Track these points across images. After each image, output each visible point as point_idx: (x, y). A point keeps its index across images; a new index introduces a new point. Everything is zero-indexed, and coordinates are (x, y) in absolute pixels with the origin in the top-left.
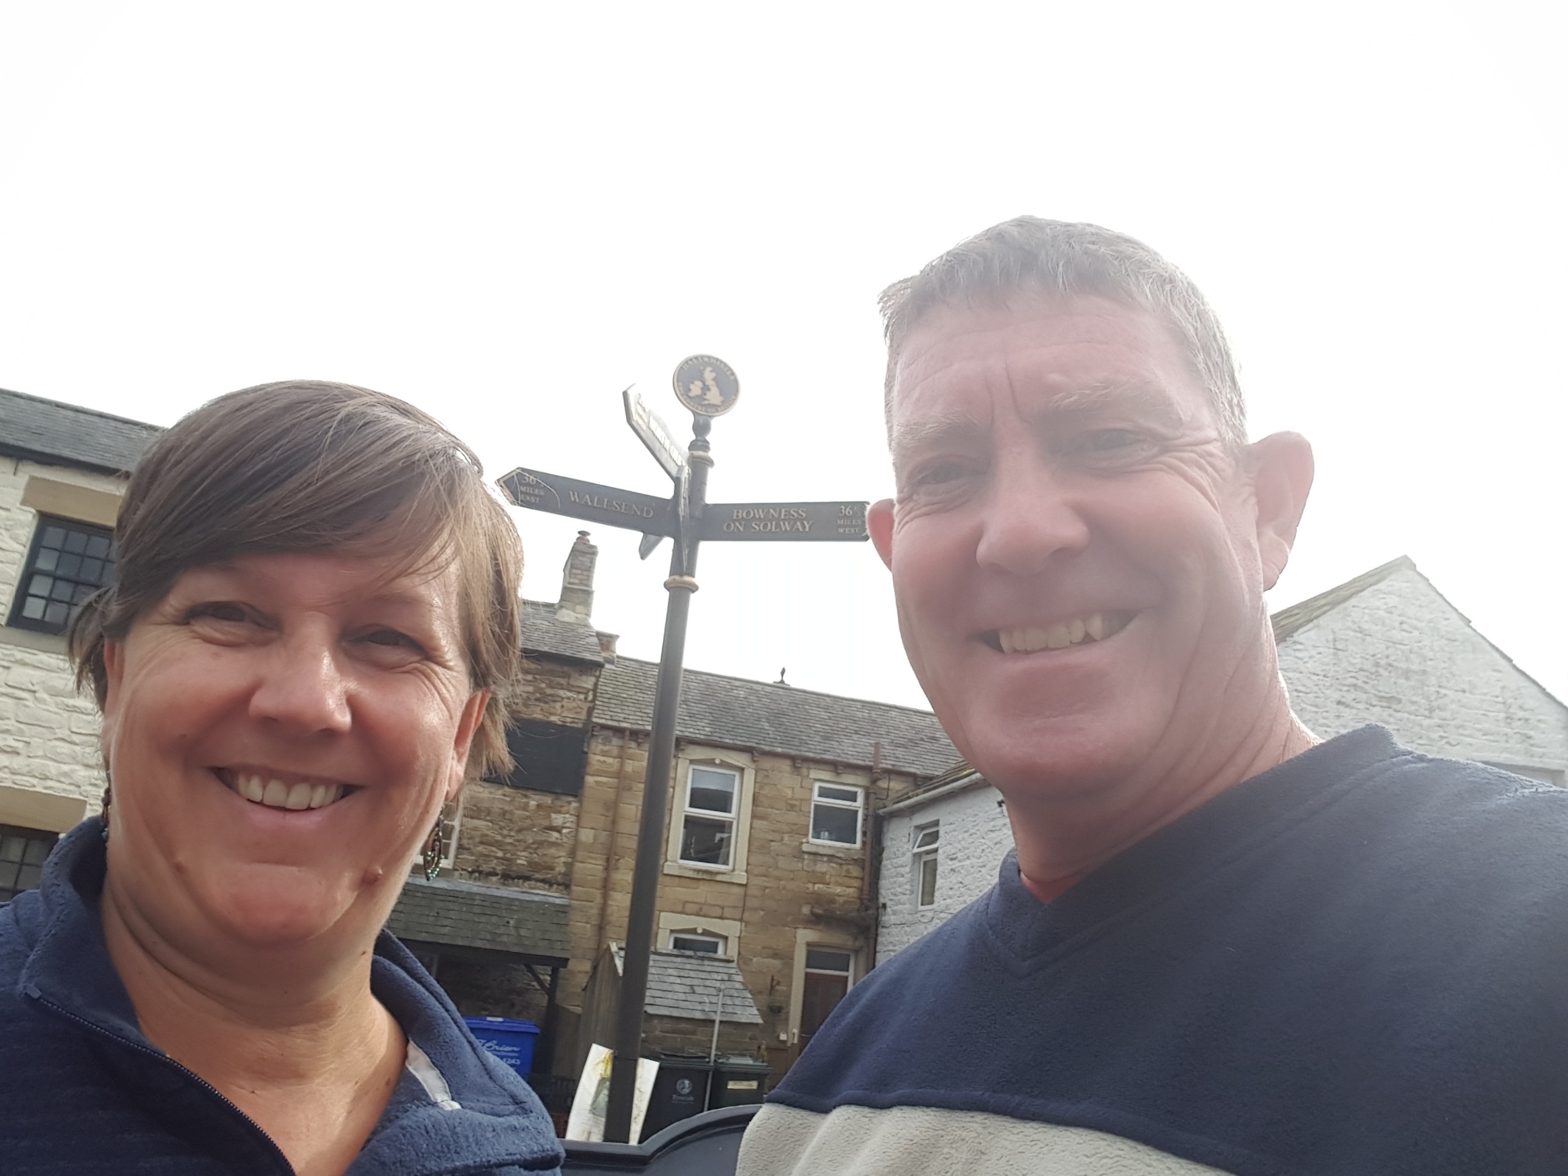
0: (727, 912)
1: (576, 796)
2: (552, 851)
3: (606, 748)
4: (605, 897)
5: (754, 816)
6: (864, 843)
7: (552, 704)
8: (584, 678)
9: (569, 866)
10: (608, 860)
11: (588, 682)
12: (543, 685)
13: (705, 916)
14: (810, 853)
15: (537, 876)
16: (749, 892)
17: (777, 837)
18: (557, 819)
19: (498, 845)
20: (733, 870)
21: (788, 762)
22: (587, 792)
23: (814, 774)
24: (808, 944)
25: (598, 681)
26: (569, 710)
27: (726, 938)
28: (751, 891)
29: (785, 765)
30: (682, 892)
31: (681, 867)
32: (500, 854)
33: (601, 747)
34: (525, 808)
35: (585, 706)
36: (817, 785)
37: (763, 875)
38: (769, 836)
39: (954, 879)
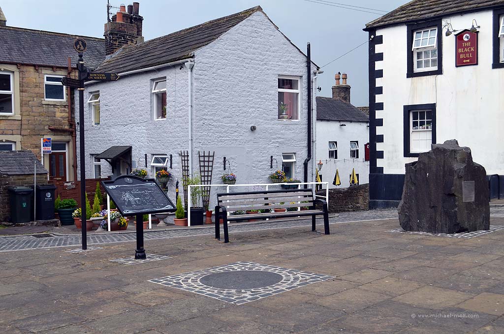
0: (15, 132)
5: (21, 91)
6: (67, 98)
13: (5, 134)
14: (46, 105)
17: (32, 99)
20: (15, 115)
21: (33, 68)
23: (44, 71)
27: (15, 142)
28: (24, 122)
29: (32, 69)
36: (45, 76)
37: (28, 115)
38: (28, 99)
39: (107, 113)
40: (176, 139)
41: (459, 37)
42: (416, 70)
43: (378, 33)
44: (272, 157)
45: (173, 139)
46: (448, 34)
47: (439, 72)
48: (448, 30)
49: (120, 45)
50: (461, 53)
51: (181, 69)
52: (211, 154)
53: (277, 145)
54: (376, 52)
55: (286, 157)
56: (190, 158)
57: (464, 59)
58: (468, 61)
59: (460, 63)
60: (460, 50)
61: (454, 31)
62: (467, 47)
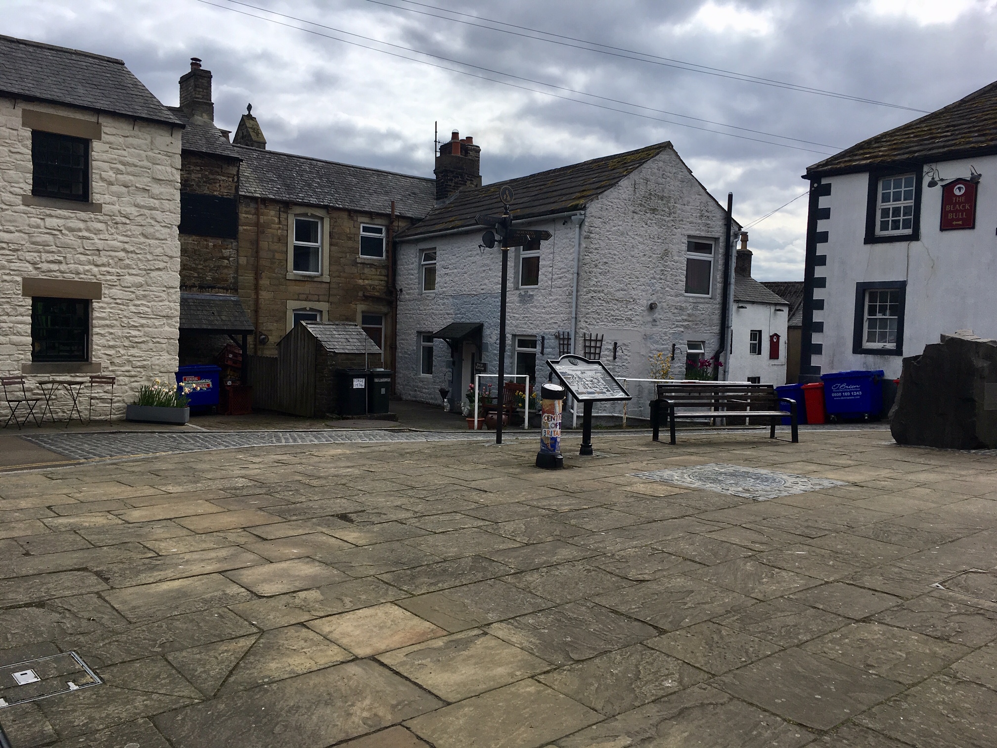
0: (321, 298)
1: (234, 239)
2: (226, 271)
3: (248, 210)
4: (257, 294)
5: (331, 245)
6: (387, 256)
7: (214, 185)
8: (231, 168)
9: (236, 278)
10: (256, 274)
11: (233, 171)
12: (207, 173)
13: (310, 301)
14: (361, 263)
15: (219, 285)
16: (331, 286)
17: (344, 255)
18: (226, 253)
19: (194, 270)
20: (322, 275)
21: (346, 213)
22: (240, 236)
23: (360, 219)
24: (363, 312)
25: (239, 169)
26: (225, 188)
27: (322, 311)
28: (333, 286)
29: (345, 215)
30: (297, 288)
31: (295, 275)
32: (196, 275)
33: (245, 209)
34: (207, 247)
35: (234, 185)
36: (362, 225)
37: (338, 277)
38: (340, 255)
39: (447, 278)
40: (552, 315)
41: (948, 189)
42: (879, 232)
43: (824, 181)
44: (674, 345)
45: (548, 317)
46: (932, 184)
47: (915, 236)
48: (933, 178)
49: (456, 187)
50: (950, 211)
51: (564, 224)
52: (599, 338)
53: (682, 330)
54: (820, 207)
55: (692, 345)
56: (572, 341)
57: (953, 220)
58: (960, 222)
59: (946, 225)
60: (948, 208)
61: (942, 180)
62: (960, 204)
